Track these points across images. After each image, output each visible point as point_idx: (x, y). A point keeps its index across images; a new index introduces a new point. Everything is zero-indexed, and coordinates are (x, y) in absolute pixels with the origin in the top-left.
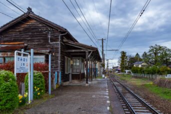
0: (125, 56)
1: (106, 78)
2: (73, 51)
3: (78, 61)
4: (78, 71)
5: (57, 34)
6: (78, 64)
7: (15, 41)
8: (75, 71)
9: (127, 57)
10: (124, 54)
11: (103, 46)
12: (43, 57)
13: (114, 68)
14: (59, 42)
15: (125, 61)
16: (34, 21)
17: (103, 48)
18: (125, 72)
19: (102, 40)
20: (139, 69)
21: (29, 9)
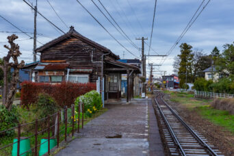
0: (188, 53)
1: (147, 97)
2: (114, 69)
3: (116, 78)
4: (115, 89)
5: (99, 53)
6: (115, 81)
7: (56, 59)
8: (112, 89)
9: (192, 56)
10: (186, 49)
11: (143, 49)
12: (87, 76)
13: (165, 78)
14: (101, 62)
15: (189, 64)
16: (76, 40)
17: (143, 52)
18: (188, 87)
19: (143, 39)
20: (205, 84)
21: (72, 28)
